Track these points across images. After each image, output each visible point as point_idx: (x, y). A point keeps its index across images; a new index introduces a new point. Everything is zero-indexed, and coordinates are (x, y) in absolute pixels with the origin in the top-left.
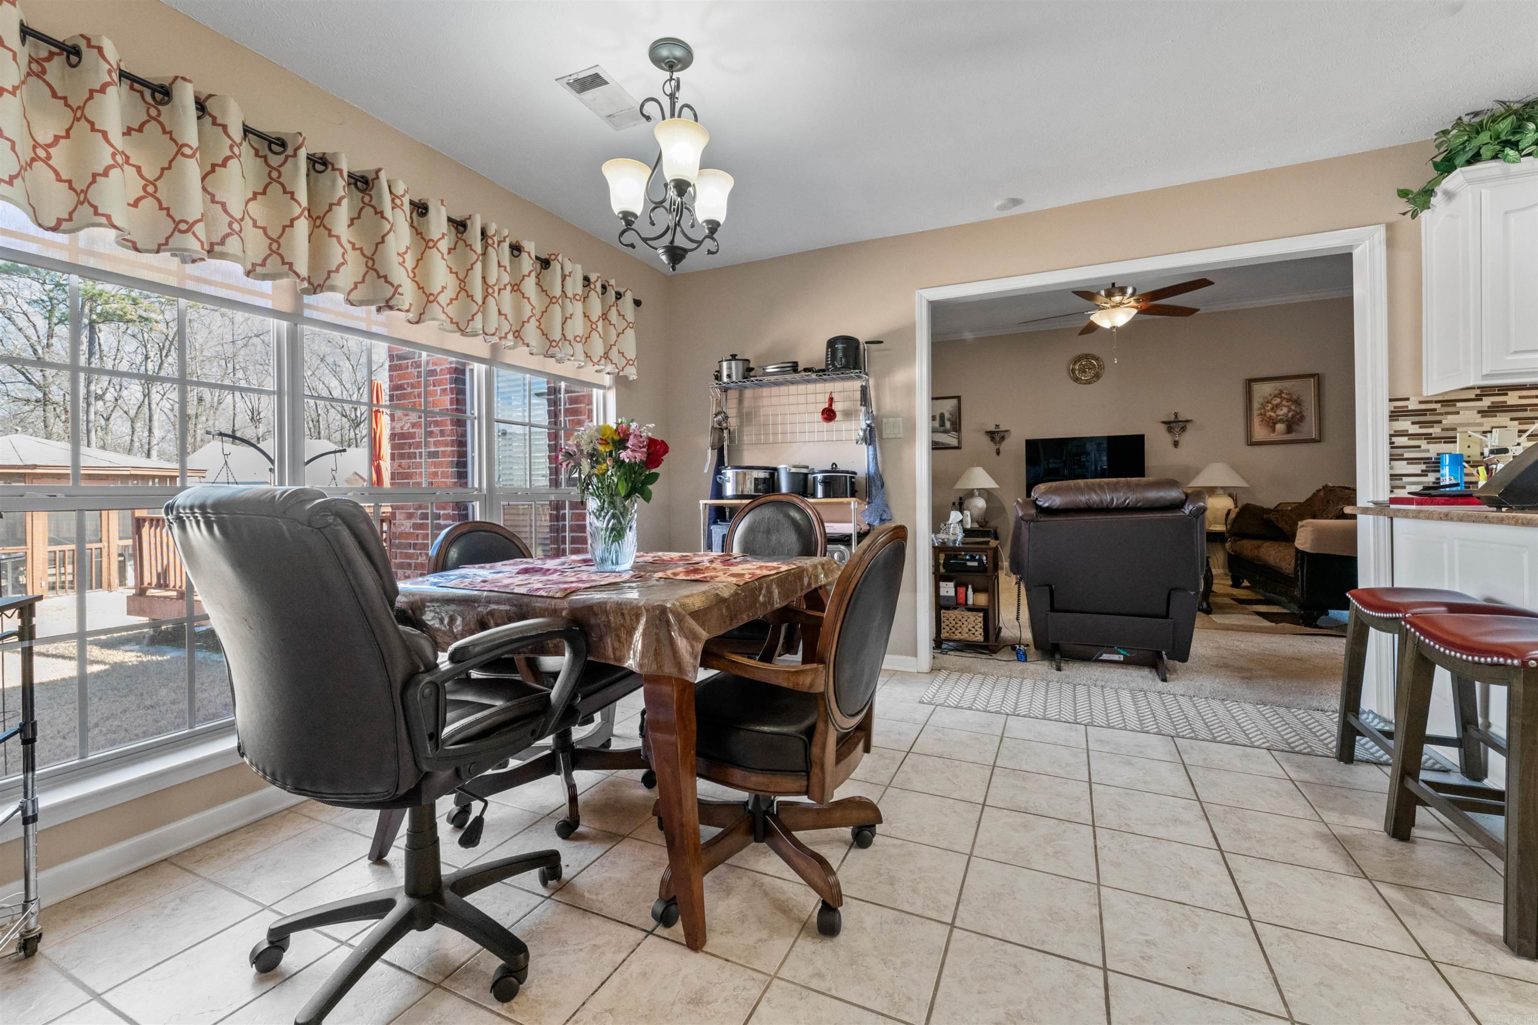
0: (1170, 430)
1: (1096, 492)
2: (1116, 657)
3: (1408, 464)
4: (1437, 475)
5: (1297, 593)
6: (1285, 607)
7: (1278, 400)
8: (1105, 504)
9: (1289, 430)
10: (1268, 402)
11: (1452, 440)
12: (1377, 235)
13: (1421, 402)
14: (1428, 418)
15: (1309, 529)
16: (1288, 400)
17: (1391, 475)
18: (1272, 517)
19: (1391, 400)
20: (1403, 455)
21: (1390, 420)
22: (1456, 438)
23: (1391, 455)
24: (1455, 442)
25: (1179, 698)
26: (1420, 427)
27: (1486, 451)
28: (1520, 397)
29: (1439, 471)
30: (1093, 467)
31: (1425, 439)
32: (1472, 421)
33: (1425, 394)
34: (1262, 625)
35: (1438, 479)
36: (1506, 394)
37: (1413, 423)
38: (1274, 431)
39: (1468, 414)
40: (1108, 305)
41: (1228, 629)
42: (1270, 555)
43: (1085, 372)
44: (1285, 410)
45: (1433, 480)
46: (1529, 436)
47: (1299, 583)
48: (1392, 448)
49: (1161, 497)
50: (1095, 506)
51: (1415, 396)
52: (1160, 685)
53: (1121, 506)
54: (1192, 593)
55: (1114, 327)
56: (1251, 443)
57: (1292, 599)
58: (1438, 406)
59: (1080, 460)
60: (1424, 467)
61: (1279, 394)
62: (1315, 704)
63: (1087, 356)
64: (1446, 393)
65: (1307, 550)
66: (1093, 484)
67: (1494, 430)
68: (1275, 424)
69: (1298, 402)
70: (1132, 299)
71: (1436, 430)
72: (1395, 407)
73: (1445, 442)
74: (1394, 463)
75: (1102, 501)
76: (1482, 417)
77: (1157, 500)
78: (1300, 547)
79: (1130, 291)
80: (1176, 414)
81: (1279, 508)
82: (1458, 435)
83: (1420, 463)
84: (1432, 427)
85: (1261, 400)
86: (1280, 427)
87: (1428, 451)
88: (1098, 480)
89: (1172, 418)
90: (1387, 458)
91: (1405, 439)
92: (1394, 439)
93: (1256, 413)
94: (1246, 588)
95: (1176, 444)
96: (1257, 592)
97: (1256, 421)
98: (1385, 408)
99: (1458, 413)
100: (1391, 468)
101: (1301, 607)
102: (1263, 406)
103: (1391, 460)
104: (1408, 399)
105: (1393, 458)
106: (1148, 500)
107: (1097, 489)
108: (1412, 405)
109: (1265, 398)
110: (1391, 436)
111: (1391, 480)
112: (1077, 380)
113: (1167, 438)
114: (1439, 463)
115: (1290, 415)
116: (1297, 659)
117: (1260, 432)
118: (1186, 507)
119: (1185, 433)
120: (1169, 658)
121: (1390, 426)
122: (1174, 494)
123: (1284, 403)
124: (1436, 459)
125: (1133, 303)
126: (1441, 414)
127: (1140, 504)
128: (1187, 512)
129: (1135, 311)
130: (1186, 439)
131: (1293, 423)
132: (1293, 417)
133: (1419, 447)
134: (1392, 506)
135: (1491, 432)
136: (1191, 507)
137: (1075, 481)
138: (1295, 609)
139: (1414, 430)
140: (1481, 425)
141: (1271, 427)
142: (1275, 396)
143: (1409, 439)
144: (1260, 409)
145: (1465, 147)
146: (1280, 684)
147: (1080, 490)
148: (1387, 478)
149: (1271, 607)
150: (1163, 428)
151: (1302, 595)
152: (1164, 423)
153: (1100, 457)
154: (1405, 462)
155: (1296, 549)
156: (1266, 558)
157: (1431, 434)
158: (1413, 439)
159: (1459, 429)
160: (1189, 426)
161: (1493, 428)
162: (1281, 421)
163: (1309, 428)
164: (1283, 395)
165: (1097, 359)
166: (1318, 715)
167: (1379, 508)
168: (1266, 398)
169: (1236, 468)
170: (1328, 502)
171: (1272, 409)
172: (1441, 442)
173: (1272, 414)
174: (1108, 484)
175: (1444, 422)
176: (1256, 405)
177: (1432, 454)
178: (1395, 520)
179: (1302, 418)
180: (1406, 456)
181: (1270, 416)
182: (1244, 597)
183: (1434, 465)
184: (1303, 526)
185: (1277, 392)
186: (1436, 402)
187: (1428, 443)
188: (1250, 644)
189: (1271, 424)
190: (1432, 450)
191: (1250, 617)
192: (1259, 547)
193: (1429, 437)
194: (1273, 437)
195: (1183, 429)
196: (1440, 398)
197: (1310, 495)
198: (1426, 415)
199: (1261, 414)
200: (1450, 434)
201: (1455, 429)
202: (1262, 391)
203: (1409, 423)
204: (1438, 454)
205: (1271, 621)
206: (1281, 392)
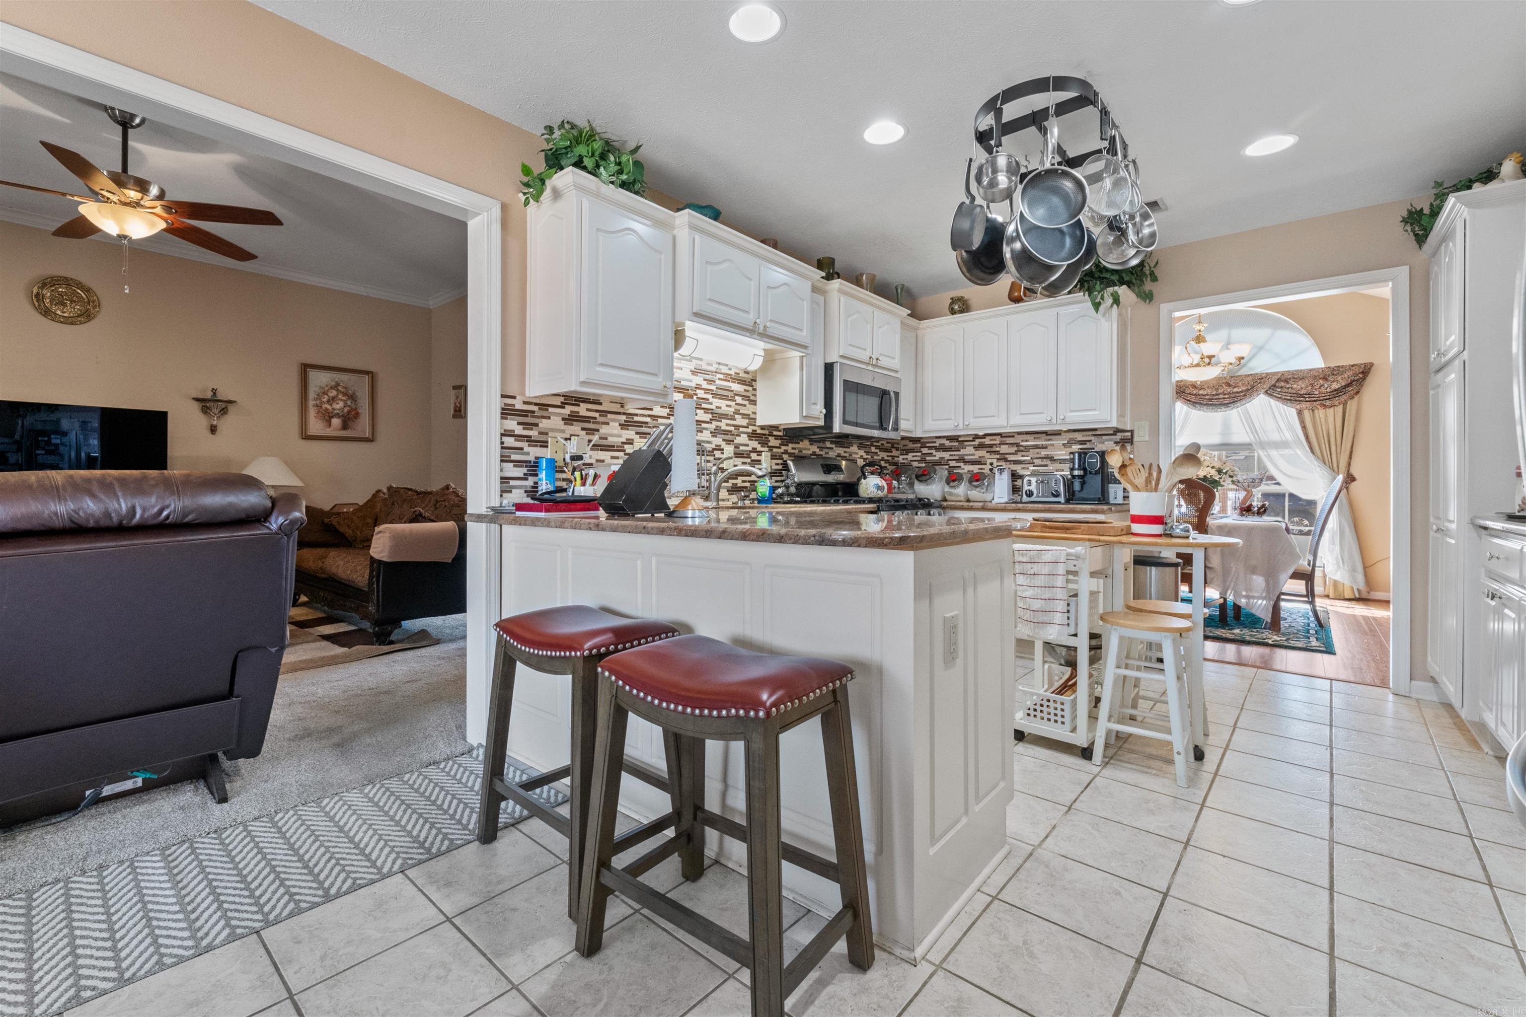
0: (205, 410)
1: (93, 496)
2: (128, 785)
3: (514, 466)
4: (535, 479)
5: (372, 609)
6: (350, 623)
7: (333, 393)
8: (115, 519)
9: (345, 427)
10: (324, 393)
11: (544, 444)
12: (494, 210)
13: (525, 403)
14: (529, 420)
15: (387, 535)
16: (345, 394)
17: (502, 478)
18: (334, 521)
19: (503, 396)
20: (510, 457)
21: (502, 418)
22: (547, 442)
23: (502, 456)
24: (547, 447)
25: (254, 827)
26: (524, 429)
27: (568, 459)
28: (588, 410)
29: (537, 475)
30: (73, 454)
31: (527, 441)
32: (558, 427)
33: (527, 394)
34: (332, 653)
35: (536, 483)
36: (579, 405)
37: (519, 424)
38: (330, 425)
39: (554, 422)
40: (114, 198)
41: (296, 670)
42: (338, 567)
43: (64, 305)
44: (341, 404)
45: (532, 484)
46: (594, 445)
47: (375, 597)
48: (502, 448)
49: (231, 504)
50: (92, 524)
51: (520, 395)
52: (217, 811)
53: (156, 521)
54: (274, 650)
55: (125, 237)
56: (307, 437)
57: (365, 617)
58: (536, 408)
59: (49, 442)
60: (525, 470)
61: (336, 386)
62: (425, 757)
63: (67, 281)
64: (542, 396)
65: (385, 559)
66: (88, 481)
67: (573, 438)
68: (331, 418)
69: (353, 397)
70: (158, 203)
71: (534, 433)
72: (506, 404)
73: (541, 446)
74: (505, 465)
75: (107, 514)
76: (565, 424)
77: (223, 510)
78: (377, 556)
79: (154, 191)
80: (214, 391)
81: (334, 511)
82: (549, 439)
83: (522, 466)
84: (532, 429)
85: (317, 389)
86: (336, 422)
87: (528, 454)
88: (98, 473)
89: (209, 395)
90: (498, 459)
91: (512, 439)
92: (505, 439)
93: (311, 403)
94: (304, 604)
95: (213, 429)
96: (316, 609)
97: (312, 412)
98: (497, 404)
99: (549, 418)
100: (501, 470)
101: (376, 623)
102: (319, 397)
103: (502, 461)
104: (514, 397)
105: (504, 459)
106: (205, 510)
107: (95, 488)
108: (519, 405)
109: (321, 387)
110: (502, 435)
111: (501, 483)
112: (46, 313)
113: (201, 421)
114: (537, 467)
115: (346, 410)
116: (385, 692)
117: (316, 426)
118: (273, 519)
119: (226, 417)
120: (230, 759)
121: (502, 424)
122: (250, 500)
123: (340, 396)
124: (534, 462)
125: (159, 210)
126: (538, 417)
127: (190, 518)
128: (274, 526)
129: (163, 225)
130: (227, 424)
131: (349, 419)
132: (349, 412)
133: (522, 449)
134: (519, 514)
135: (570, 439)
136: (281, 520)
137: (41, 473)
138: (366, 625)
139: (519, 430)
140: (563, 431)
141: (327, 421)
142: (332, 388)
143: (515, 440)
144: (315, 399)
145: (567, 153)
146: (379, 739)
147: (55, 492)
148: (498, 481)
149: (336, 625)
150: (196, 406)
151: (378, 610)
152: (197, 400)
153: (86, 439)
154: (511, 465)
155: (372, 558)
156: (334, 570)
157: (530, 437)
158: (518, 441)
159: (550, 434)
160: (231, 408)
161: (571, 435)
162: (337, 416)
163: (363, 426)
164: (340, 388)
165: (88, 290)
166: (432, 771)
167: (497, 516)
168: (323, 388)
169: (291, 465)
170: (393, 504)
171: (328, 401)
172: (537, 446)
173: (328, 407)
174: (122, 481)
175: (540, 425)
176: (312, 395)
177: (531, 458)
178: (503, 526)
179: (357, 415)
180: (514, 457)
181: (327, 409)
182: (302, 619)
183: (533, 468)
184: (380, 532)
185: (333, 383)
186: (536, 404)
187: (529, 446)
188: (327, 685)
189: (327, 417)
190: (533, 452)
191: (318, 644)
192: (323, 557)
193: (528, 439)
194: (329, 432)
195: (224, 411)
196: (537, 401)
197: (369, 497)
198: (527, 416)
199: (317, 406)
200: (543, 438)
201: (547, 434)
202: (319, 380)
203: (515, 423)
204: (537, 458)
205: (343, 646)
206: (338, 384)
